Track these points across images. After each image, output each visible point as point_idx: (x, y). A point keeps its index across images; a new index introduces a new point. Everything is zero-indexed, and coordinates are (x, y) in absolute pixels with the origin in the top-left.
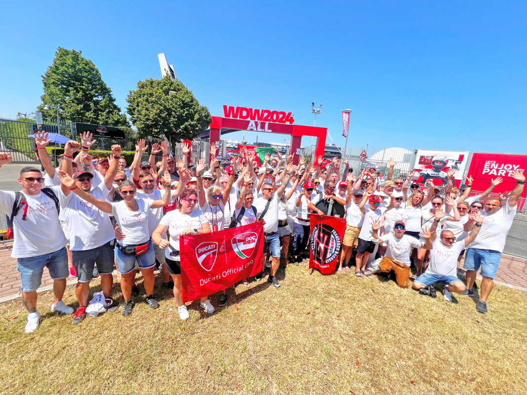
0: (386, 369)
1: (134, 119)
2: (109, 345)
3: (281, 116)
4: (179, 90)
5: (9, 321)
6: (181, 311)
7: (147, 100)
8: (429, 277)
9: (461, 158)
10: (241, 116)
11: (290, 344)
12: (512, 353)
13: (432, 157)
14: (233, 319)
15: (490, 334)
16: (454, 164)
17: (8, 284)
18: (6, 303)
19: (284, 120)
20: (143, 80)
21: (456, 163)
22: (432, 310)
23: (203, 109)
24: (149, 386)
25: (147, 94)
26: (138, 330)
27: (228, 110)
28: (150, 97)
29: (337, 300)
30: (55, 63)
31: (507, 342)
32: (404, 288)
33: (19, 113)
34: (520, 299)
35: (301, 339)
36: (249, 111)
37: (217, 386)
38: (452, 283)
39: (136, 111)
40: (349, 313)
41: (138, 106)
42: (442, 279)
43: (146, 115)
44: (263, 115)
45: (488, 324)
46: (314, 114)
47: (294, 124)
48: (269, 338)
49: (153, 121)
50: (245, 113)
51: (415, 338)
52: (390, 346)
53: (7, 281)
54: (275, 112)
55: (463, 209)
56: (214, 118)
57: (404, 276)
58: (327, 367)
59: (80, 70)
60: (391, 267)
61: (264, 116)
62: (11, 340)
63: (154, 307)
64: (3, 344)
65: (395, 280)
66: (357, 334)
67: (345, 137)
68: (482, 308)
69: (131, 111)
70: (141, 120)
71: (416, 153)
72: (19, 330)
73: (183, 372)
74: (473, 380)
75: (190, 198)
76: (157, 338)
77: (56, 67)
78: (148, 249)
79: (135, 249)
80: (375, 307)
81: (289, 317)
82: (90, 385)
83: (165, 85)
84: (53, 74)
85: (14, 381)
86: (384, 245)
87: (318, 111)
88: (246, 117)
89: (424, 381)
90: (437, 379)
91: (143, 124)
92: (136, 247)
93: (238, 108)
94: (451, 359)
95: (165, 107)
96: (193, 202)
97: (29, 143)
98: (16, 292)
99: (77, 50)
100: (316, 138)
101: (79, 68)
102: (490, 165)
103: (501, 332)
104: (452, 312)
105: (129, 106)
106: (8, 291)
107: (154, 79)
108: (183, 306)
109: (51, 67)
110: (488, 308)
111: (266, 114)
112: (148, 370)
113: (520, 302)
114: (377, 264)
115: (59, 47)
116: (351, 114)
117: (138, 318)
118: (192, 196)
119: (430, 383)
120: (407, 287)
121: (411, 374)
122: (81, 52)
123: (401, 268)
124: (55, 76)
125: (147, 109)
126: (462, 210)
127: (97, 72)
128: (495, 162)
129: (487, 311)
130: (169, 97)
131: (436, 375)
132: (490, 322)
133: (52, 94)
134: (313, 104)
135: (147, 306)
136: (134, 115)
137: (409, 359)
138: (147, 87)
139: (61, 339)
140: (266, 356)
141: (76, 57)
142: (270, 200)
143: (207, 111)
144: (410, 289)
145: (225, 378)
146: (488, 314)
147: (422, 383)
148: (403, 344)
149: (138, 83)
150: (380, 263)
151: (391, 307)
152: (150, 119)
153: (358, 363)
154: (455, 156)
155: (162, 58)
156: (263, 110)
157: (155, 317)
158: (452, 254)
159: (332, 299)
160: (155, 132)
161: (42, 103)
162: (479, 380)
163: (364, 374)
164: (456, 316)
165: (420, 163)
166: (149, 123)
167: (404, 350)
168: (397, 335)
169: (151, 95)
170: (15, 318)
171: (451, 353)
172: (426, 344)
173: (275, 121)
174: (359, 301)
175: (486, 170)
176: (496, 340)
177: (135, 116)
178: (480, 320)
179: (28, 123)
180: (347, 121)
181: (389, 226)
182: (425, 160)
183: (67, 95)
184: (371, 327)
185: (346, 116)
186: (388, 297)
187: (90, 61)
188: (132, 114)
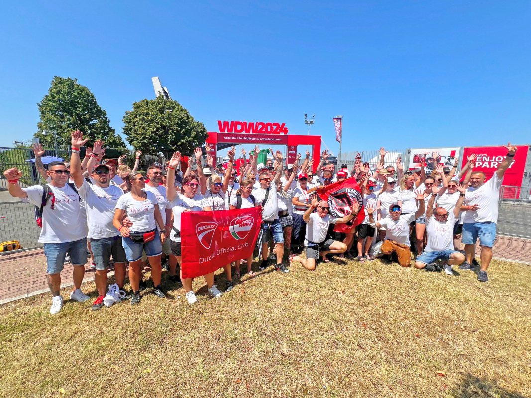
0: (392, 328)
1: (131, 139)
2: (121, 328)
3: (275, 127)
4: (174, 108)
5: (19, 317)
6: (189, 296)
7: (144, 119)
8: (429, 255)
9: (453, 153)
10: (236, 130)
11: (297, 315)
12: (513, 310)
13: (426, 155)
14: (240, 300)
15: (491, 297)
16: (447, 160)
17: (16, 287)
18: (15, 302)
19: (278, 131)
20: (139, 101)
21: (449, 159)
22: (434, 282)
23: (198, 126)
24: (163, 355)
25: (143, 114)
26: (148, 315)
27: (223, 126)
28: (146, 116)
29: (341, 280)
30: (51, 91)
31: (507, 302)
32: (406, 266)
33: (16, 142)
34: (520, 269)
35: (308, 310)
36: (243, 125)
37: (229, 351)
38: (451, 255)
39: (133, 131)
40: (353, 288)
41: (134, 126)
42: (441, 255)
43: (142, 134)
44: (257, 127)
45: (489, 290)
46: (307, 125)
47: (288, 134)
48: (276, 312)
49: (149, 139)
50: (239, 127)
51: (419, 304)
52: (394, 311)
53: (14, 285)
54: (269, 124)
55: (453, 186)
56: (210, 133)
57: (405, 256)
58: (335, 330)
59: (76, 97)
60: (392, 248)
61: (259, 129)
62: (23, 331)
63: (162, 296)
64: (15, 335)
65: (397, 261)
66: (362, 304)
67: (339, 142)
68: (483, 278)
69: (127, 131)
70: (138, 139)
71: (409, 152)
72: (30, 323)
73: (196, 341)
74: (476, 331)
75: (191, 182)
76: (168, 319)
77: (52, 95)
78: (155, 237)
79: (142, 236)
80: (379, 283)
81: (296, 294)
82: (105, 358)
83: (159, 104)
84: (49, 103)
85: (30, 361)
86: (383, 229)
87: (311, 122)
88: (241, 131)
89: (429, 334)
90: (440, 332)
91: (140, 142)
92: (143, 234)
93: (232, 123)
94: (454, 317)
95: (162, 125)
96: (195, 186)
97: (27, 169)
98: (24, 293)
99: (73, 78)
100: (311, 146)
101: (74, 95)
102: (482, 159)
103: (501, 294)
104: (454, 282)
105: (126, 126)
106: (16, 293)
107: (149, 100)
108: (191, 291)
109: (47, 96)
110: (489, 278)
111: (260, 127)
112: (161, 344)
113: (520, 271)
114: (378, 248)
115: (56, 76)
116: (343, 121)
117: (147, 306)
118: (193, 181)
119: (434, 335)
120: (409, 266)
121: (416, 329)
122: (76, 79)
123: (402, 249)
124: (51, 104)
125: (144, 129)
126: (451, 187)
127: (93, 97)
128: (486, 155)
129: (487, 280)
130: (165, 116)
131: (440, 329)
132: (491, 288)
133: (48, 121)
134: (306, 115)
135: (155, 296)
136: (131, 134)
137: (414, 319)
138: (142, 107)
139: (73, 327)
140: (274, 325)
141: (71, 84)
142: (268, 189)
143: (202, 127)
144: (412, 268)
145: (236, 343)
146: (489, 283)
147: (426, 336)
148: (407, 308)
149: (134, 104)
150: (381, 246)
151: (395, 282)
152: (147, 138)
153: (364, 325)
154: (447, 152)
155: (156, 81)
156: (257, 123)
157: (164, 304)
158: (447, 229)
159: (337, 279)
160: (152, 150)
161: (39, 130)
162: (481, 330)
163: (371, 332)
164: (458, 285)
165: (414, 162)
166: (146, 141)
167: (409, 313)
168: (401, 302)
169: (147, 114)
170: (25, 314)
171: (454, 313)
172: (429, 307)
173: (270, 132)
174: (362, 279)
175: (479, 164)
176: (497, 301)
177: (132, 136)
178: (481, 286)
179: (26, 150)
180: (339, 127)
181: (385, 210)
182: (418, 159)
183: (63, 122)
184: (376, 297)
185: (337, 124)
186: (391, 274)
187: (86, 88)
188: (128, 134)
